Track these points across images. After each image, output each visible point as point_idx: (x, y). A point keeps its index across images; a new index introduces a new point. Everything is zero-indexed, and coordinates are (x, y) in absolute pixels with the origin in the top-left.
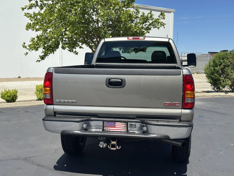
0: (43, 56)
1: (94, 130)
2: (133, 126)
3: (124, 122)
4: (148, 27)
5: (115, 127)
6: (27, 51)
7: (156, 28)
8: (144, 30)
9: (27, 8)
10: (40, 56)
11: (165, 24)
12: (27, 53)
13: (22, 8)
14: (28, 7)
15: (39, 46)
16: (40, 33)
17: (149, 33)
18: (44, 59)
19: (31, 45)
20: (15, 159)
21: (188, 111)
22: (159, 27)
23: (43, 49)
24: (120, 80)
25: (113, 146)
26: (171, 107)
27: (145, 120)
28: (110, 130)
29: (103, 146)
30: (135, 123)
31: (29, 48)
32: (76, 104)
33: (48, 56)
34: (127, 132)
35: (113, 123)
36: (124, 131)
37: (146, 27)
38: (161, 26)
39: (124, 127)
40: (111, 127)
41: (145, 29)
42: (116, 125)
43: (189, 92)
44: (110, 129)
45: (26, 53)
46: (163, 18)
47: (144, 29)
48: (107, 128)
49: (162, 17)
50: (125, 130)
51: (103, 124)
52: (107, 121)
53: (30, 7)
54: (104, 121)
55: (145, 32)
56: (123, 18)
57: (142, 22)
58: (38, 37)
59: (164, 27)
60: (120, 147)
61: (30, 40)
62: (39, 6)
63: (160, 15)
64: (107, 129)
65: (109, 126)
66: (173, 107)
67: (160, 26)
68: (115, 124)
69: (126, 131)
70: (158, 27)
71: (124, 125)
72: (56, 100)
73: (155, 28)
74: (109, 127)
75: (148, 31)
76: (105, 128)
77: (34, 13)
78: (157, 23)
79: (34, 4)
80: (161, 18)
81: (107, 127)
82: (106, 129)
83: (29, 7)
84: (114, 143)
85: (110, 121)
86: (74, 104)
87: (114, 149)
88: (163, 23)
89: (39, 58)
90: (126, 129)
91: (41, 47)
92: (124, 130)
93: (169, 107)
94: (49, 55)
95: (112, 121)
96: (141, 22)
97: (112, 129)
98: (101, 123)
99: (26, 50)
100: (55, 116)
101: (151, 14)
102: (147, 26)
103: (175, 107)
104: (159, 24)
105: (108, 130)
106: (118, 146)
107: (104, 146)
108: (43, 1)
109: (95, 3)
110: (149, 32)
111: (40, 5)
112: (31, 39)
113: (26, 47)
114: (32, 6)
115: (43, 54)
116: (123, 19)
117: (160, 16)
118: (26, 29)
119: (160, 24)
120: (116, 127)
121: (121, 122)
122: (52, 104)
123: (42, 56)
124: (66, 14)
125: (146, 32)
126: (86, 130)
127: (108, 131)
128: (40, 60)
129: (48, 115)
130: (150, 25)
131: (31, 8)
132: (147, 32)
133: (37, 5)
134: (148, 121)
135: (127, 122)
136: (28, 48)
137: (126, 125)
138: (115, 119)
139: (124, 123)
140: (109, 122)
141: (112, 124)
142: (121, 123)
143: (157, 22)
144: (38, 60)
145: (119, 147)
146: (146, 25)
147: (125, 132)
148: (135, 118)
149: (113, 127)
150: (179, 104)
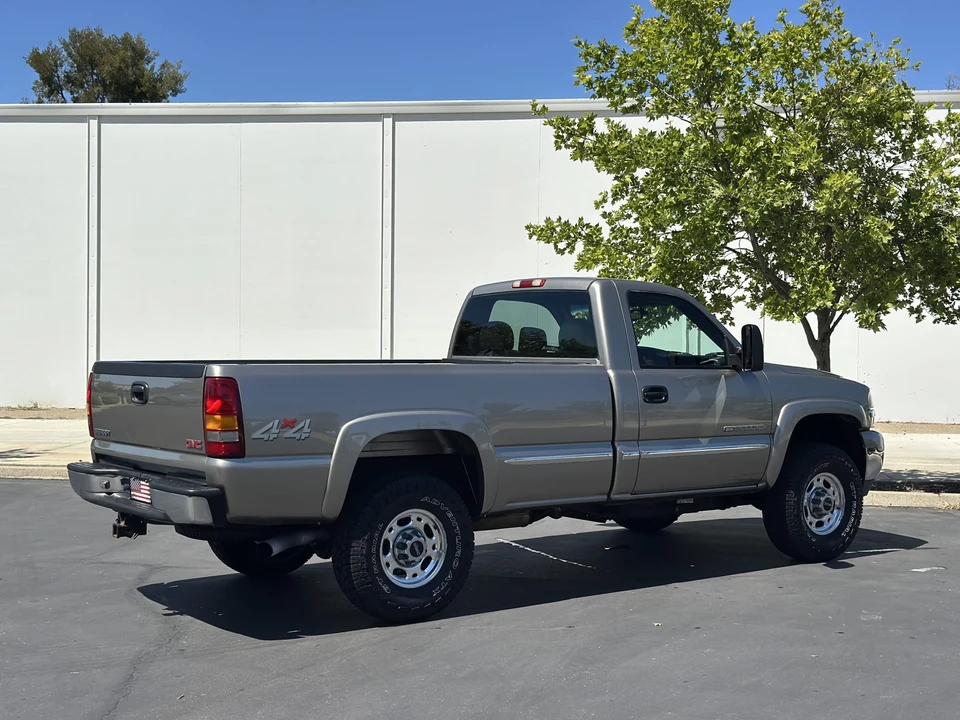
1: (118, 495)
3: (147, 481)
21: (221, 463)
24: (143, 388)
32: (111, 439)
35: (138, 482)
36: (148, 501)
42: (142, 487)
48: (134, 493)
65: (135, 489)
68: (140, 485)
71: (148, 488)
85: (135, 477)
86: (108, 438)
90: (150, 497)
93: (192, 450)
97: (137, 496)
100: (98, 461)
103: (198, 451)
105: (135, 498)
120: (142, 491)
122: (94, 436)
126: (109, 493)
129: (94, 463)
138: (139, 474)
139: (148, 484)
140: (134, 480)
142: (145, 483)
145: (135, 536)
148: (165, 474)
149: (139, 490)
150: (201, 443)
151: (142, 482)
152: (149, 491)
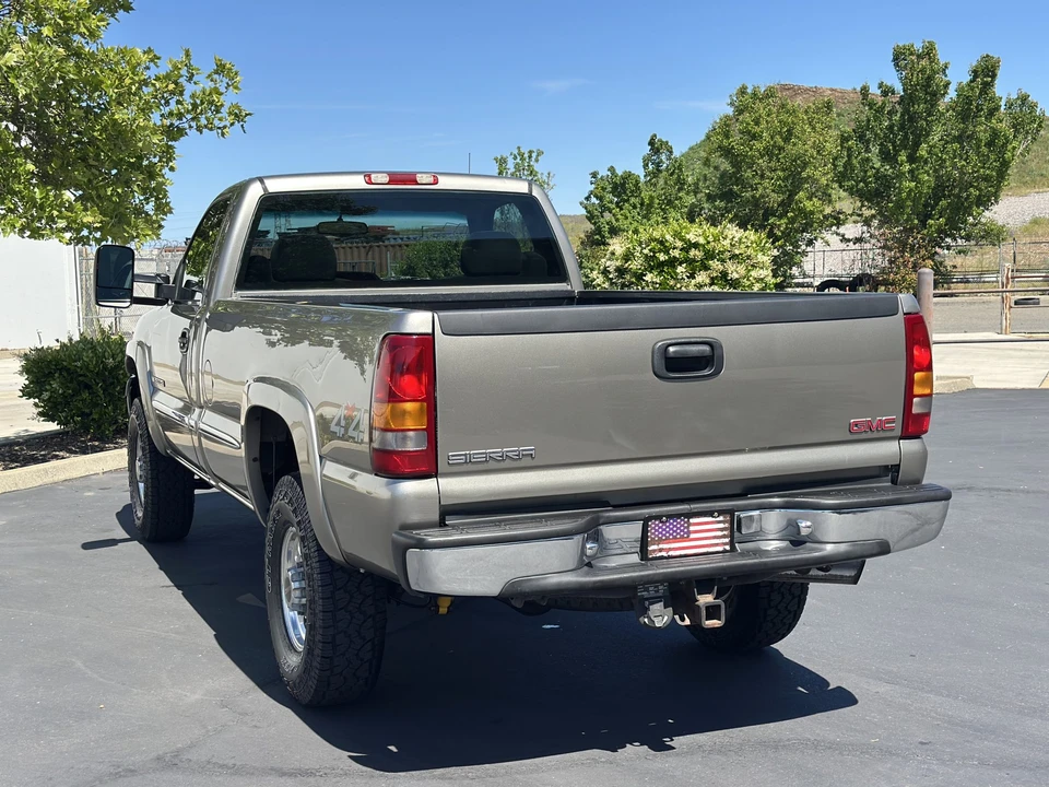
2: (755, 525)
3: (721, 512)
5: (683, 539)
7: (211, 129)
11: (250, 114)
21: (912, 446)
22: (227, 126)
24: (705, 348)
26: (870, 435)
27: (800, 495)
28: (671, 553)
30: (758, 512)
32: (532, 463)
34: (733, 549)
35: (681, 522)
36: (720, 549)
38: (232, 123)
39: (720, 533)
40: (675, 538)
42: (692, 528)
44: (670, 549)
46: (234, 88)
48: (661, 546)
50: (725, 544)
51: (645, 532)
52: (658, 517)
54: (646, 519)
64: (661, 550)
65: (667, 538)
67: (229, 124)
68: (688, 527)
69: (728, 548)
70: (222, 125)
71: (721, 526)
74: (667, 540)
76: (650, 548)
81: (660, 541)
82: (654, 551)
84: (708, 599)
85: (670, 516)
86: (527, 462)
88: (241, 110)
90: (727, 540)
92: (722, 544)
95: (678, 516)
97: (675, 548)
98: (635, 530)
100: (444, 522)
103: (884, 434)
105: (664, 554)
107: (666, 618)
120: (692, 536)
121: (710, 513)
122: (431, 472)
127: (662, 558)
135: (730, 512)
137: (727, 525)
138: (687, 506)
139: (721, 518)
140: (666, 521)
141: (678, 528)
142: (710, 519)
143: (213, 104)
147: (725, 551)
149: (682, 537)
151: (692, 521)
152: (722, 530)
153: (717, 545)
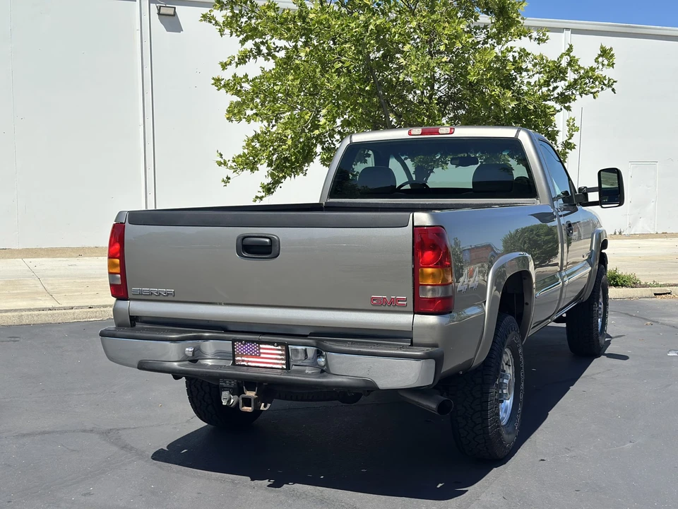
0: (270, 184)
1: (209, 362)
2: (300, 355)
3: (279, 344)
4: (562, 94)
5: (259, 357)
6: (230, 173)
7: (586, 94)
8: (550, 103)
9: (233, 62)
10: (263, 187)
11: (616, 82)
12: (228, 178)
13: (221, 63)
14: (236, 60)
15: (259, 159)
16: (261, 127)
17: (570, 110)
18: (273, 192)
19: (240, 156)
20: (84, 431)
22: (598, 91)
23: (268, 166)
24: (268, 240)
25: (247, 402)
26: (387, 308)
27: (323, 340)
28: (249, 364)
29: (229, 401)
30: (304, 348)
31: (233, 164)
32: (175, 299)
33: (281, 185)
34: (288, 368)
35: (255, 346)
36: (280, 366)
37: (558, 94)
38: (602, 89)
39: (279, 357)
40: (251, 355)
41: (557, 100)
42: (261, 351)
43: (429, 270)
44: (249, 361)
45: (225, 179)
46: (608, 65)
47: (550, 100)
48: (243, 358)
49: (606, 62)
50: (283, 364)
51: (233, 348)
52: (240, 341)
53: (243, 59)
54: (234, 341)
55: (558, 106)
56: (472, 74)
57: (545, 81)
58: (256, 137)
59: (613, 90)
60: (269, 405)
61: (244, 144)
62: (263, 54)
63: (600, 56)
64: (243, 361)
65: (246, 354)
66: (392, 308)
67: (600, 89)
68: (259, 350)
69: (285, 367)
70: (593, 90)
71: (280, 352)
72: (133, 289)
73: (583, 95)
74: (247, 355)
75: (566, 105)
76: (237, 358)
77: (235, 76)
78: (591, 80)
79: (251, 51)
80: (603, 65)
81: (242, 355)
82: (239, 361)
83: (239, 59)
84: (251, 394)
85: (247, 341)
86: (170, 298)
87: (249, 409)
88: (609, 80)
89: (261, 190)
90: (284, 362)
91: (263, 161)
92: (281, 364)
93: (382, 308)
94: (283, 180)
95: (253, 342)
96: (542, 81)
97: (252, 361)
98: (227, 346)
99: (225, 172)
100: (133, 325)
101: (569, 55)
102: (559, 90)
103: (397, 308)
104: (597, 83)
105: (245, 363)
106: (263, 404)
107: (232, 401)
108: (267, 43)
109: (396, 37)
110: (568, 108)
111: (267, 51)
112: (245, 141)
113: (225, 163)
114: (246, 57)
115: (269, 180)
116: (474, 75)
117: (600, 59)
118: (228, 119)
119: (600, 83)
120: (262, 355)
121: (272, 343)
122: (126, 299)
123: (268, 184)
124: (316, 73)
125: (561, 109)
126: (194, 361)
127: (244, 365)
128: (264, 194)
129: (119, 325)
130: (569, 87)
131: (245, 62)
132: (565, 107)
133: (259, 52)
134: (328, 344)
135: (286, 345)
136: (231, 166)
138: (257, 337)
139: (279, 348)
140: (245, 344)
141: (253, 349)
142: (272, 347)
143: (591, 78)
144: (257, 197)
145: (265, 406)
146: (557, 87)
147: (283, 369)
148: (307, 336)
149: (256, 355)
150: (405, 300)
151: (261, 346)
152: (280, 355)
153: (278, 364)
